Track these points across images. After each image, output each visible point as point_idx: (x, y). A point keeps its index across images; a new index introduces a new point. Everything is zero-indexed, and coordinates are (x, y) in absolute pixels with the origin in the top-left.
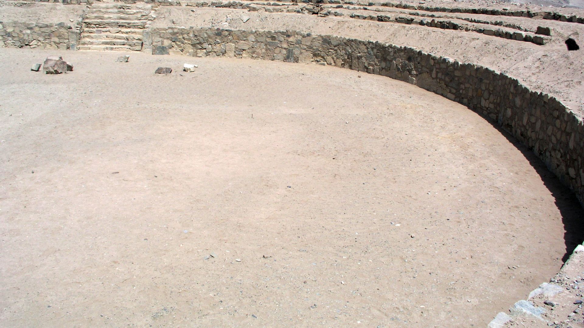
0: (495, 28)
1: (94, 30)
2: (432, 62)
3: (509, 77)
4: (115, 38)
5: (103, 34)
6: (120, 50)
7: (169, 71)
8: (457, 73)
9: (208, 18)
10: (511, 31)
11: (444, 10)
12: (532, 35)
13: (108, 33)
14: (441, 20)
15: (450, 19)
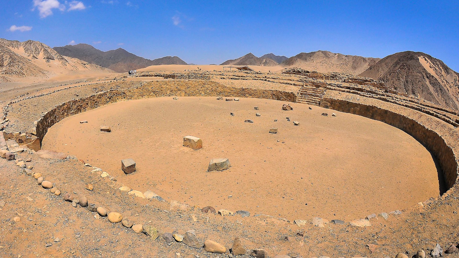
0: (443, 117)
1: (304, 96)
2: (420, 127)
3: (442, 138)
4: (311, 100)
5: (306, 98)
6: (312, 105)
7: (326, 115)
8: (428, 134)
9: (345, 96)
10: (448, 119)
11: (428, 106)
12: (454, 122)
13: (308, 98)
14: (426, 110)
15: (430, 111)
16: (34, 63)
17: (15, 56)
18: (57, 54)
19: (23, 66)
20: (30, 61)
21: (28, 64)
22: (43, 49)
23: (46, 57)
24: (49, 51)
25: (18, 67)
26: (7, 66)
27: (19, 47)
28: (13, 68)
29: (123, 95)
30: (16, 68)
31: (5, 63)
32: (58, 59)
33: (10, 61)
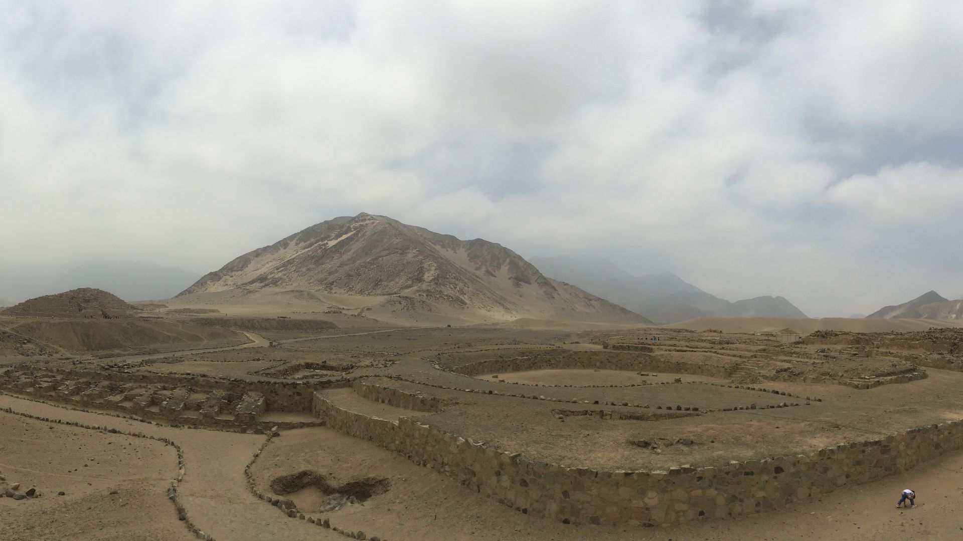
16: (488, 285)
17: (449, 267)
18: (536, 272)
19: (465, 288)
20: (479, 280)
21: (474, 285)
22: (508, 260)
23: (513, 277)
24: (521, 265)
25: (453, 288)
26: (432, 283)
27: (457, 248)
28: (443, 289)
29: (548, 362)
30: (449, 289)
31: (428, 276)
32: (538, 283)
33: (437, 274)
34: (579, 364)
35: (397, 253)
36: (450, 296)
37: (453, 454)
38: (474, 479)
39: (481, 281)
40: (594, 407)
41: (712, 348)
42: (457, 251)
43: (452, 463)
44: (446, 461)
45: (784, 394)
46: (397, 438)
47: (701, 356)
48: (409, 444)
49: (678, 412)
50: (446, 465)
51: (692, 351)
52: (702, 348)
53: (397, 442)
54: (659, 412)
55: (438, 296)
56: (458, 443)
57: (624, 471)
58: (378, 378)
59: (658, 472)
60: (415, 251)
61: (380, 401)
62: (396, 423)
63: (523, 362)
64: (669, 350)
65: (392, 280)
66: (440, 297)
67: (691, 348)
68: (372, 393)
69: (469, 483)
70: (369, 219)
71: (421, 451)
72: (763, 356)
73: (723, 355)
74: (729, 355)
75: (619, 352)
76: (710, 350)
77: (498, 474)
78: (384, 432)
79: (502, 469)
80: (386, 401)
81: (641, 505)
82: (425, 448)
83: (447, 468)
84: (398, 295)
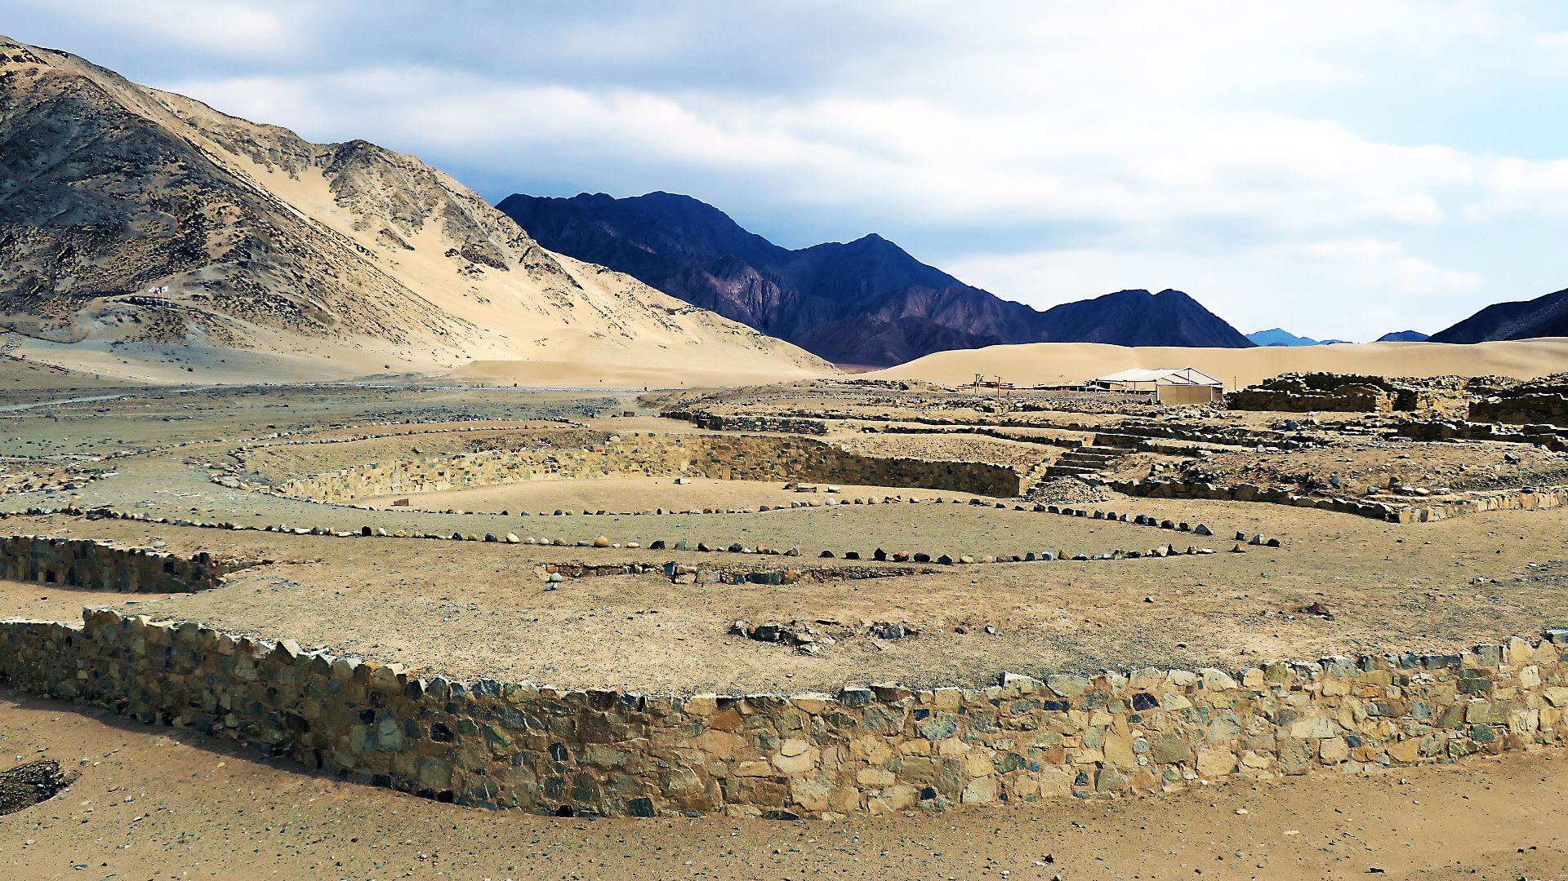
16: (389, 272)
17: (278, 218)
18: (519, 238)
19: (327, 277)
20: (368, 259)
21: (353, 272)
22: (442, 205)
23: (459, 250)
24: (477, 216)
25: (294, 279)
26: (229, 264)
27: (299, 166)
28: (265, 279)
29: (549, 464)
30: (282, 280)
31: (216, 241)
32: (527, 267)
33: (242, 236)
34: (634, 466)
35: (118, 169)
36: (285, 300)
37: (245, 683)
38: (307, 738)
39: (372, 261)
40: (649, 557)
41: (982, 422)
42: (299, 173)
43: (243, 705)
44: (226, 703)
45: (1166, 525)
46: (80, 664)
47: (954, 442)
48: (116, 675)
49: (878, 564)
50: (228, 712)
51: (931, 431)
52: (958, 422)
53: (83, 675)
54: (827, 564)
55: (250, 300)
56: (257, 656)
57: (713, 696)
58: (36, 517)
59: (812, 696)
60: (173, 168)
61: (41, 576)
62: (78, 625)
63: (480, 465)
64: (872, 430)
65: (103, 253)
66: (256, 302)
67: (928, 422)
68: (16, 558)
69: (293, 747)
70: (17, 59)
71: (155, 687)
72: (1118, 440)
73: (1008, 437)
74: (1023, 439)
75: (738, 435)
76: (976, 427)
77: (368, 717)
78: (43, 654)
79: (377, 706)
80: (61, 577)
81: (767, 770)
82: (165, 678)
83: (230, 721)
84: (128, 297)
